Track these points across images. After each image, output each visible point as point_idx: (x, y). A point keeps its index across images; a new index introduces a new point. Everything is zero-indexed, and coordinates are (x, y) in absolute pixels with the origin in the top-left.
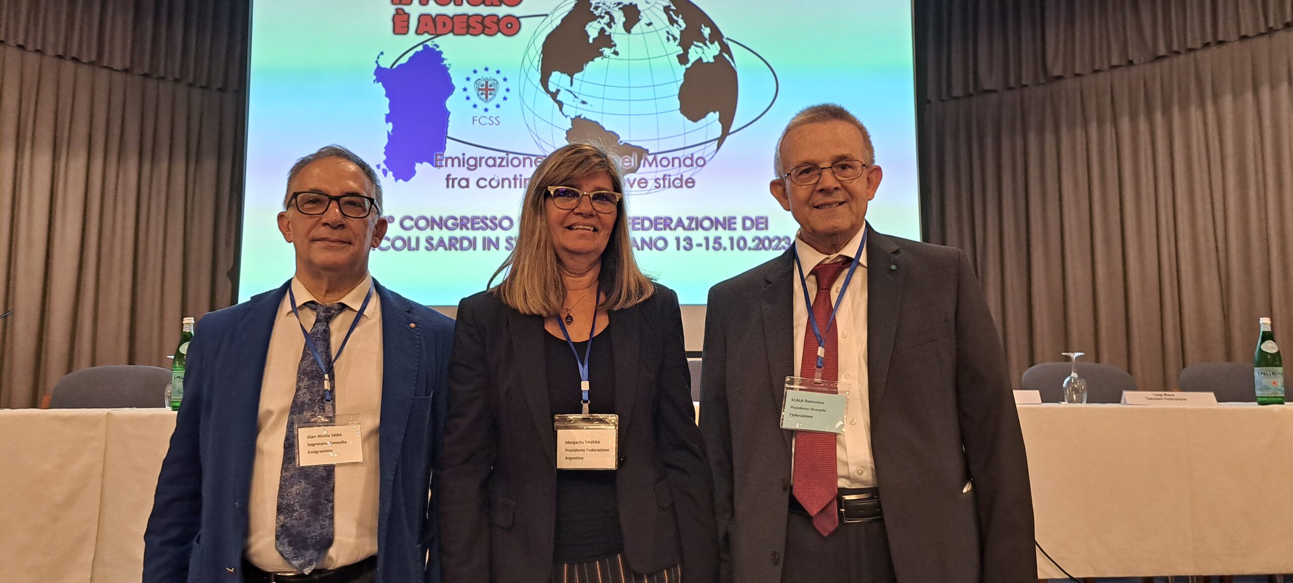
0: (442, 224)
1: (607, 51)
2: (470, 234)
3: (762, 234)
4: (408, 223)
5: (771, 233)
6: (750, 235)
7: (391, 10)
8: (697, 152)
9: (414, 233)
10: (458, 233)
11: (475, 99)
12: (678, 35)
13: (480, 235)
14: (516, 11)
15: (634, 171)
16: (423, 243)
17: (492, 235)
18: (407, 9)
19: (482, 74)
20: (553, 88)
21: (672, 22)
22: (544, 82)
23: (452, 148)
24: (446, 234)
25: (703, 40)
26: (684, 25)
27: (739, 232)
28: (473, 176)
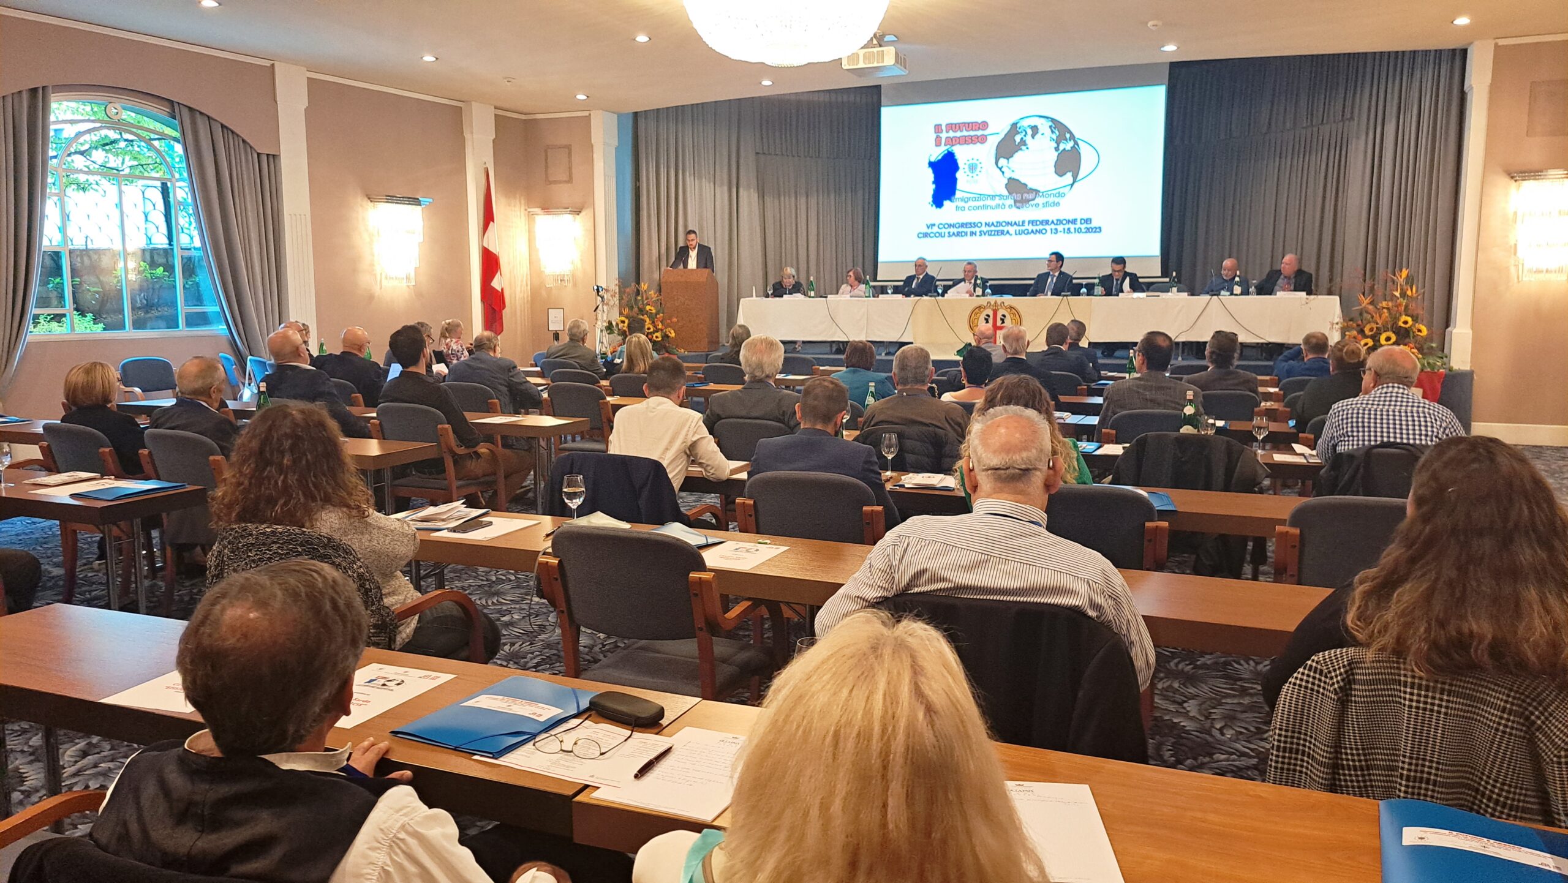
0: (954, 226)
1: (1024, 148)
2: (965, 230)
3: (1088, 226)
4: (941, 226)
5: (1093, 225)
6: (1083, 226)
7: (934, 136)
8: (1061, 191)
9: (943, 230)
10: (960, 230)
11: (968, 173)
12: (1055, 138)
13: (969, 230)
14: (985, 133)
15: (1034, 200)
16: (947, 234)
17: (973, 230)
18: (941, 135)
19: (971, 162)
20: (1000, 166)
21: (1053, 132)
22: (997, 163)
23: (958, 194)
24: (955, 230)
25: (1066, 140)
26: (1057, 133)
27: (1078, 225)
28: (967, 205)
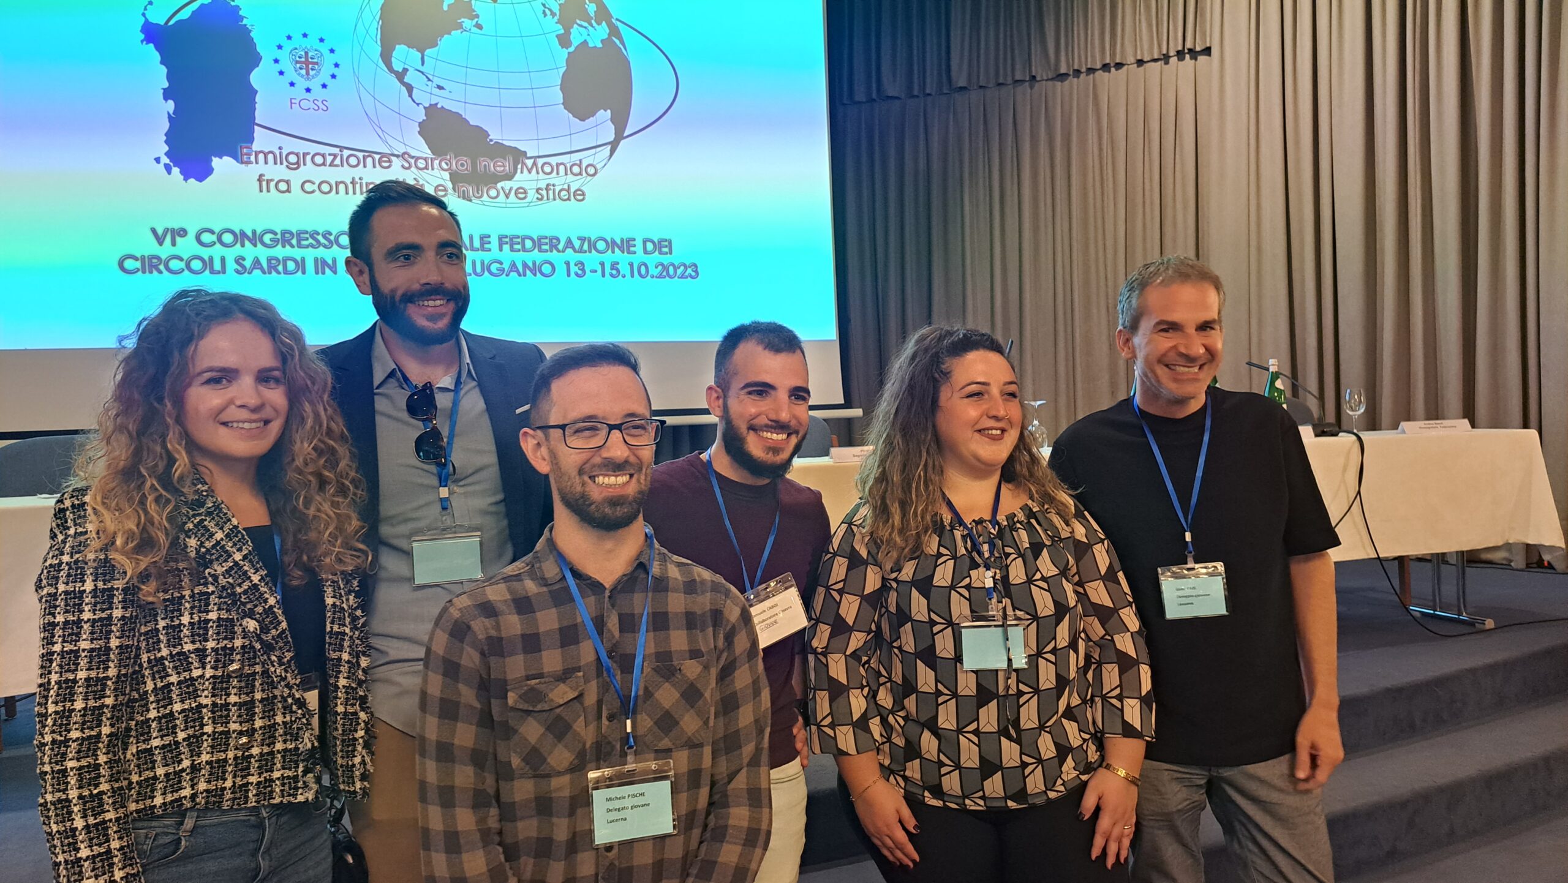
1: (467, 23)
3: (666, 259)
5: (675, 258)
6: (652, 260)
8: (587, 158)
9: (217, 251)
10: (280, 252)
11: (291, 74)
12: (556, 10)
13: (310, 255)
15: (510, 177)
16: (231, 265)
19: (297, 40)
20: (398, 67)
22: (386, 58)
23: (262, 140)
24: (262, 253)
25: (588, 20)
27: (639, 257)
28: (296, 178)
